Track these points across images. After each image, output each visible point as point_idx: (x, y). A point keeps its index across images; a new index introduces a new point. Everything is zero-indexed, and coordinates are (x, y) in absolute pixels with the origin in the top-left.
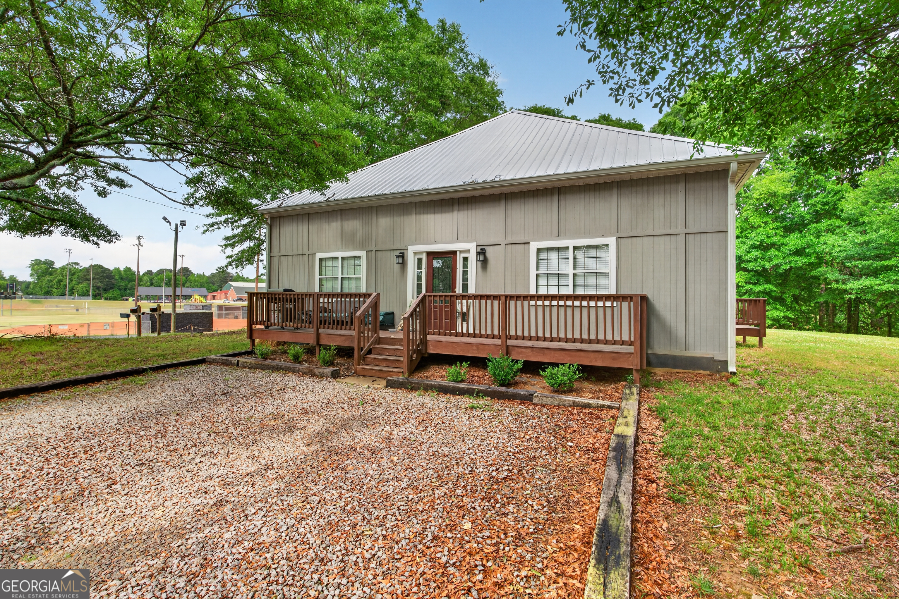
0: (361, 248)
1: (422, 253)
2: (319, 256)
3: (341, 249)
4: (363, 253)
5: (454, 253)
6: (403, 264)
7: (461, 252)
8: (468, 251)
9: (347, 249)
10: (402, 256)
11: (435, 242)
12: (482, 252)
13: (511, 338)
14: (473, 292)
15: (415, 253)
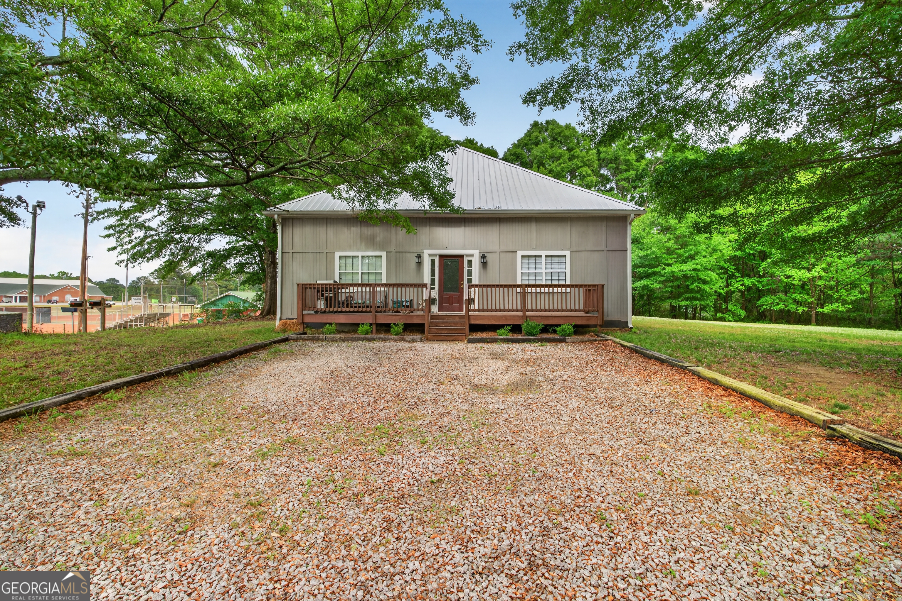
0: (382, 249)
1: (435, 255)
2: (337, 254)
3: (359, 250)
4: (383, 254)
5: (462, 257)
6: (419, 264)
7: (467, 256)
8: (472, 256)
9: (367, 249)
10: (419, 257)
11: (447, 248)
12: (483, 257)
13: (528, 311)
14: (477, 283)
15: (430, 255)
